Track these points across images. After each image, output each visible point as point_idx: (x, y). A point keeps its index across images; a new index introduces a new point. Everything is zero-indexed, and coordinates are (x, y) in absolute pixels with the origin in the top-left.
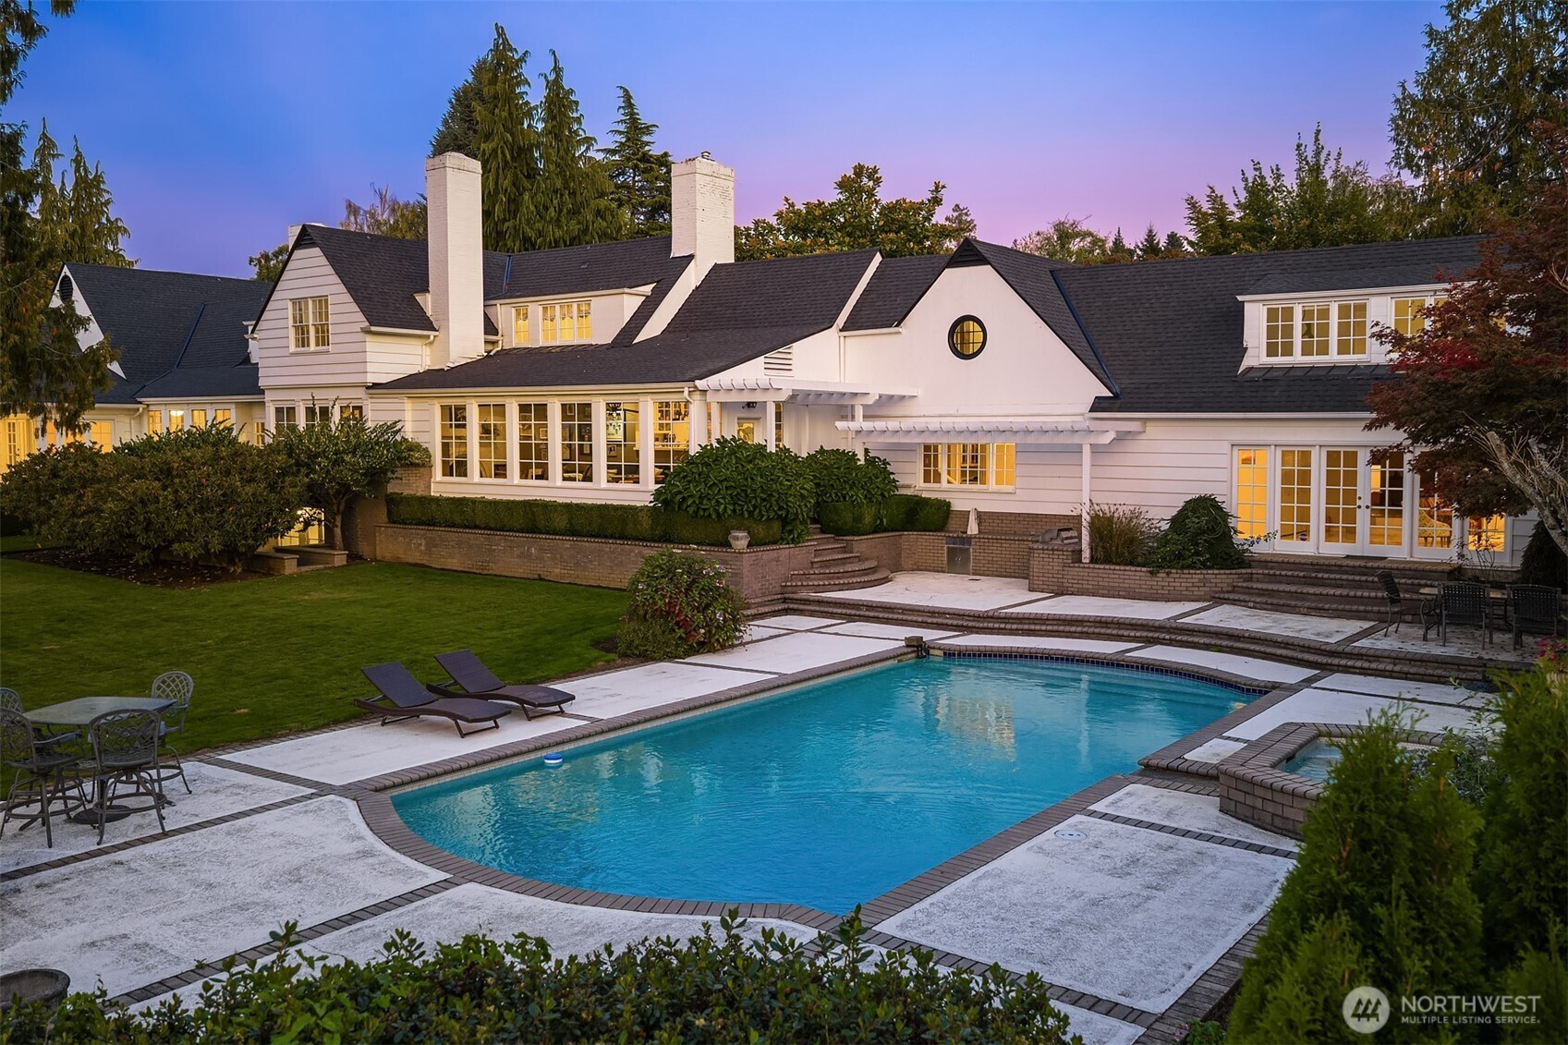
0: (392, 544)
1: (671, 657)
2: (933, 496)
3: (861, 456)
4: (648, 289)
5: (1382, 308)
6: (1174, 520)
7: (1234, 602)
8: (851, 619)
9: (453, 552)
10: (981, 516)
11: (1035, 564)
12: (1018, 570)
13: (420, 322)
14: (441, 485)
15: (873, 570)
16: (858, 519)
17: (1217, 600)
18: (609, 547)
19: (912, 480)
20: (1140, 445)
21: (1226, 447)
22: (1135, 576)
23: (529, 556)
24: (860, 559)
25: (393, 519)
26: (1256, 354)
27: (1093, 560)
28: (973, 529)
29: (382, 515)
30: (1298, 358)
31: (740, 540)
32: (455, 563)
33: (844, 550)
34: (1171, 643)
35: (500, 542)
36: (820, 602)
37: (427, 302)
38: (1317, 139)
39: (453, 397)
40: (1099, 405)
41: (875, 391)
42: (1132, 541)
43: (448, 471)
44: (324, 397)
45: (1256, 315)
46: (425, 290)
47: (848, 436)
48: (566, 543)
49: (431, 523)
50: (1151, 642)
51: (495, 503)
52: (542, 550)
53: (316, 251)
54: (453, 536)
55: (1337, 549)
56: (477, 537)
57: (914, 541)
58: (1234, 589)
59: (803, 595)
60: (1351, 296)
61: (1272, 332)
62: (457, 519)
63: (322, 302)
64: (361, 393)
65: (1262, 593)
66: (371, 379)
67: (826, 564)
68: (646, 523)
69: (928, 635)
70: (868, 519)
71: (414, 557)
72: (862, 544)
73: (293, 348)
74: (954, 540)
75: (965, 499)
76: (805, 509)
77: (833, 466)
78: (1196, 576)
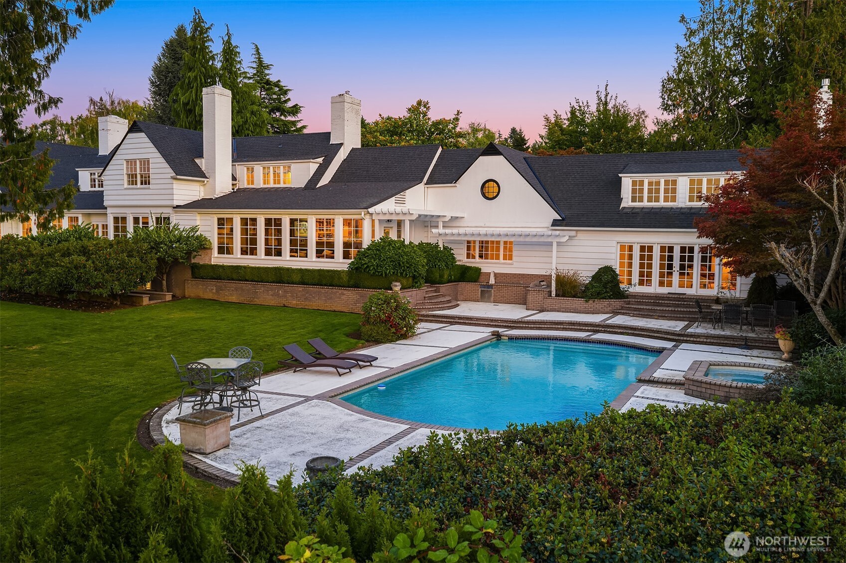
0: (194, 289)
1: (391, 341)
2: (473, 265)
3: (441, 246)
4: (320, 160)
5: (683, 182)
6: (593, 277)
7: (623, 314)
8: (452, 323)
9: (232, 293)
10: (496, 275)
11: (530, 298)
12: (522, 301)
13: (199, 173)
14: (216, 258)
15: (449, 301)
16: (441, 276)
17: (615, 313)
18: (325, 290)
19: (461, 257)
20: (574, 242)
21: (615, 244)
22: (579, 302)
23: (278, 295)
24: (443, 296)
25: (195, 276)
26: (627, 202)
27: (557, 295)
28: (492, 281)
29: (188, 274)
30: (646, 204)
31: (397, 287)
32: (234, 299)
33: (436, 291)
34: (605, 332)
35: (261, 288)
36: (434, 316)
37: (202, 163)
38: (606, 89)
39: (225, 214)
40: (555, 223)
41: (449, 215)
42: (575, 287)
43: (221, 250)
44: (141, 213)
45: (627, 182)
46: (201, 156)
47: (435, 236)
48: (300, 288)
49: (219, 278)
50: (598, 331)
51: (259, 268)
52: (286, 292)
53: (143, 135)
54: (233, 285)
55: (665, 290)
56: (247, 286)
57: (466, 287)
58: (622, 308)
59: (424, 313)
60: (670, 176)
61: (634, 191)
62: (235, 276)
63: (146, 163)
64: (170, 210)
65: (635, 309)
66: (176, 203)
67: (430, 298)
68: (345, 278)
69: (500, 330)
70: (446, 277)
71: (210, 296)
72: (444, 288)
73: (126, 186)
74: (484, 286)
75: (490, 267)
76: (423, 271)
77: (429, 250)
78: (606, 302)
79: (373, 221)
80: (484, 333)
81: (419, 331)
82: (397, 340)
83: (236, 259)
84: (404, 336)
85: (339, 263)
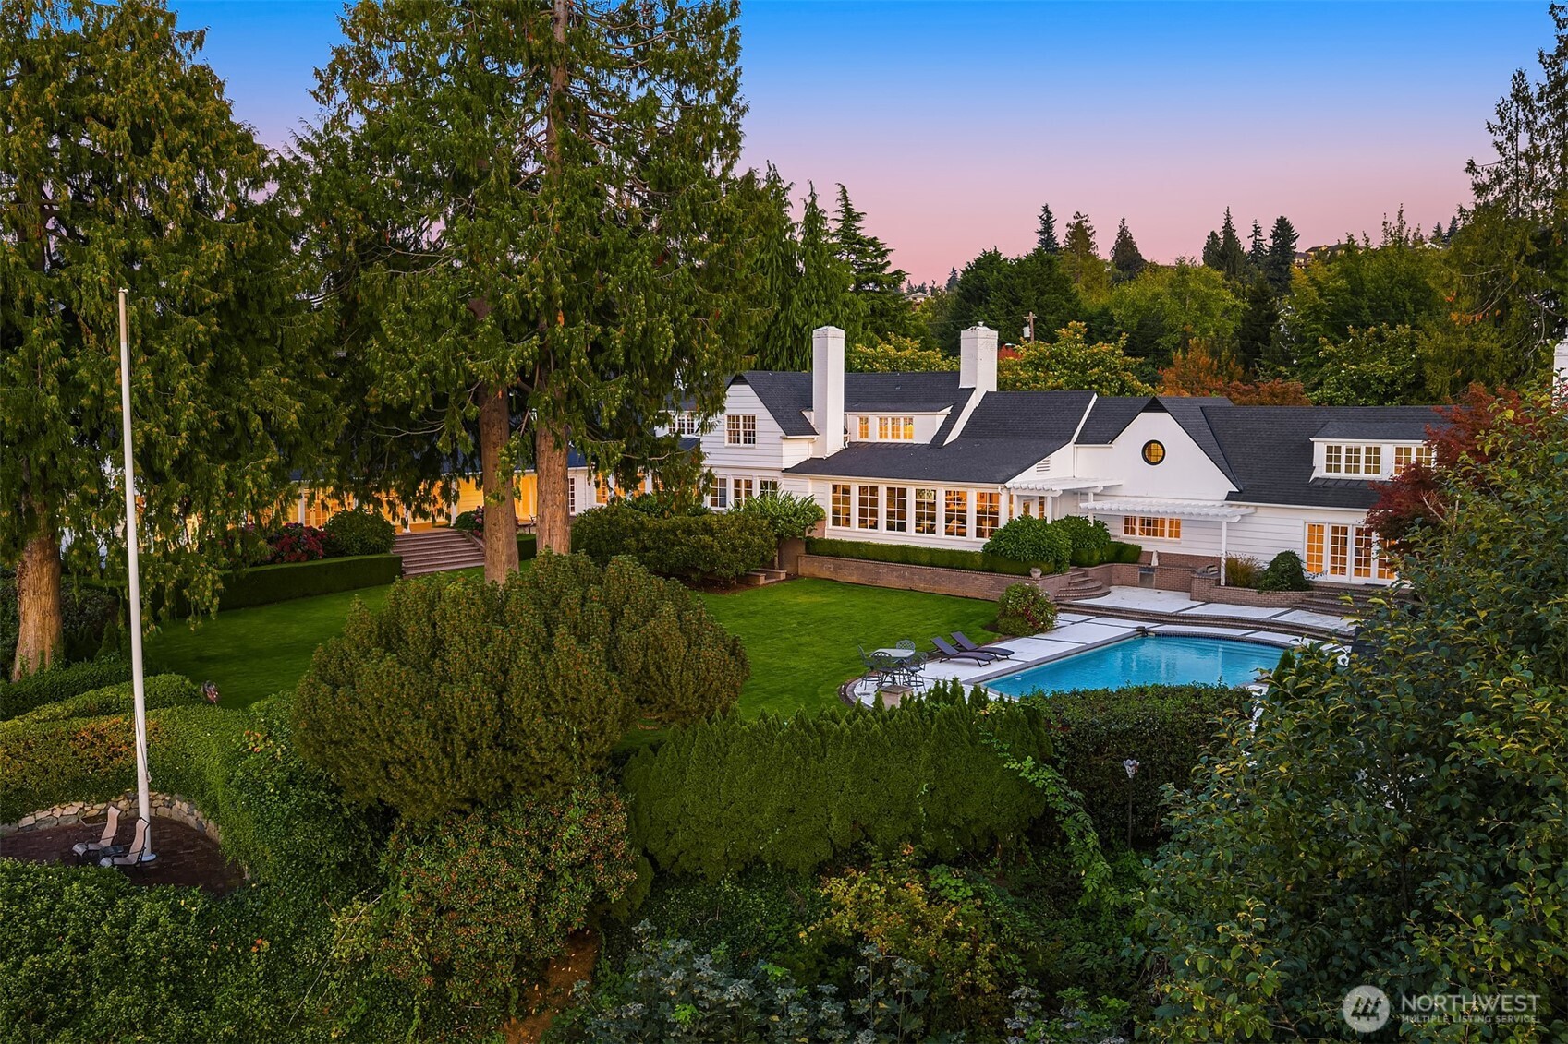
0: (808, 566)
1: (1027, 635)
2: (1131, 542)
3: (1091, 520)
4: (947, 410)
5: (1388, 450)
6: (1272, 564)
7: (1302, 609)
8: (1098, 616)
9: (852, 573)
10: (1159, 555)
11: (1195, 586)
12: (1185, 587)
13: (807, 430)
14: (831, 532)
15: (1099, 588)
16: (1091, 558)
17: (1294, 607)
18: (957, 573)
19: (1118, 533)
20: (1255, 519)
21: (1302, 524)
22: (1251, 593)
23: (904, 577)
24: (1092, 580)
25: (808, 551)
26: (1320, 471)
27: (1227, 584)
28: (1155, 562)
29: (802, 549)
30: (1343, 475)
31: (1037, 573)
32: (854, 579)
33: (1084, 576)
34: (1268, 630)
35: (884, 568)
36: (1078, 606)
37: (811, 417)
39: (842, 481)
40: (1231, 497)
41: (1100, 485)
42: (1249, 574)
43: (836, 522)
44: (744, 475)
45: (1320, 448)
46: (810, 407)
47: (1085, 510)
48: (929, 570)
49: (837, 555)
50: (1259, 629)
51: (882, 546)
52: (913, 574)
53: (748, 387)
54: (853, 563)
55: (1361, 580)
56: (870, 565)
57: (1122, 569)
58: (1303, 602)
59: (1067, 602)
60: (1373, 443)
61: (1329, 459)
62: (855, 554)
63: (750, 420)
64: (778, 474)
65: (1318, 604)
66: (785, 466)
67: (1076, 584)
68: (979, 561)
69: (1147, 625)
70: (1096, 558)
71: (826, 575)
72: (1094, 571)
73: (727, 444)
74: (1144, 569)
75: (1151, 545)
76: (1067, 555)
77: (1074, 526)
78: (1283, 594)
79: (1011, 497)
80: (1128, 627)
81: (1061, 623)
82: (1036, 633)
83: (854, 533)
84: (1042, 631)
85: (972, 543)
